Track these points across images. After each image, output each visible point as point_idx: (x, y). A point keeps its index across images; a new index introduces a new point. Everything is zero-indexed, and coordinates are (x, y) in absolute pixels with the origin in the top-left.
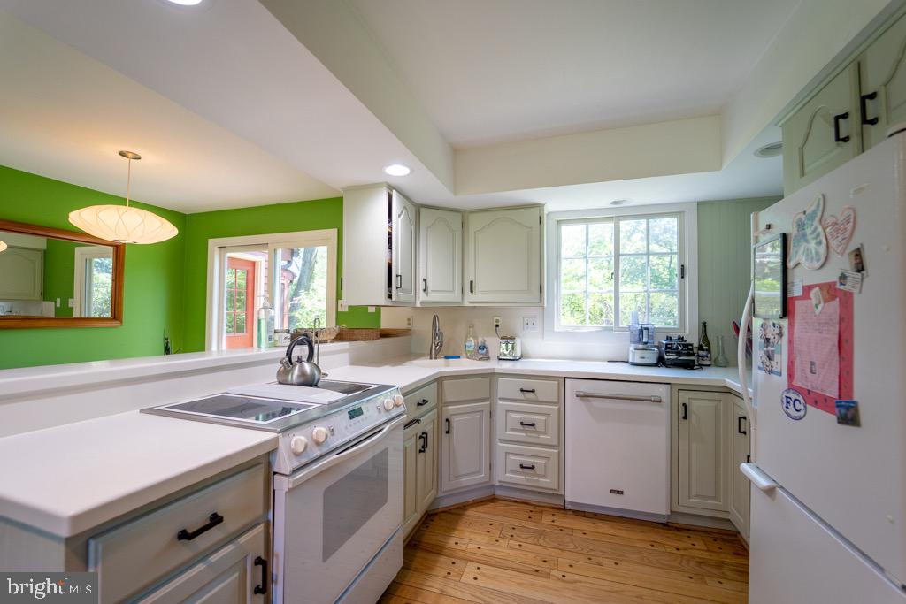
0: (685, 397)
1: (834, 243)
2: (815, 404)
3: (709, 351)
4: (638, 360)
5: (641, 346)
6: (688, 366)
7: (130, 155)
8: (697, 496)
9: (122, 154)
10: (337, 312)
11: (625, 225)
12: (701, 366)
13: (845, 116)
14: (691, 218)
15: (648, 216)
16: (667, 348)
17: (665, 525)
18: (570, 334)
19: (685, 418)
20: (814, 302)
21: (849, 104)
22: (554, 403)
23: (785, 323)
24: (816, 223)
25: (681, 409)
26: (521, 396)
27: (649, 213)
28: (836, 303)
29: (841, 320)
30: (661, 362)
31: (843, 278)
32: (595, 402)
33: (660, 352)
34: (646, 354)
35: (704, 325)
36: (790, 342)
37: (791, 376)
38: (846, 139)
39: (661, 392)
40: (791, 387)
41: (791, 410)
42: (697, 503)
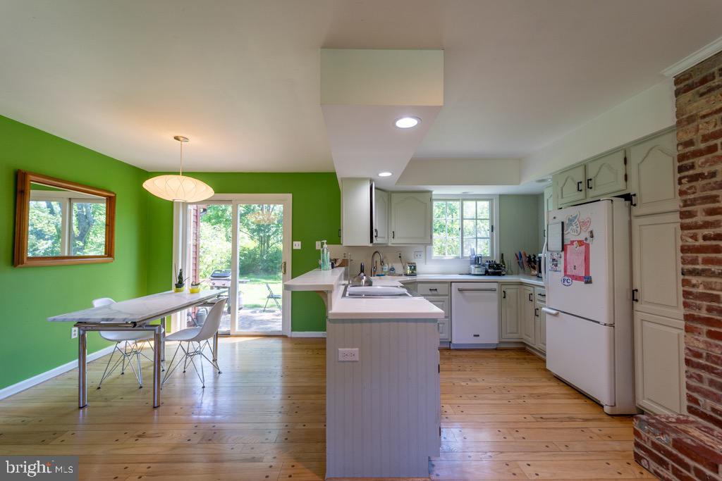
0: (504, 288)
1: (583, 228)
2: (576, 279)
3: (505, 267)
4: (476, 273)
5: (477, 266)
6: (499, 274)
7: (181, 139)
8: (511, 333)
9: (176, 138)
10: (292, 249)
11: (466, 203)
12: (504, 275)
13: (581, 182)
14: (496, 202)
15: (477, 200)
16: (489, 266)
17: (496, 349)
18: (439, 261)
19: (504, 297)
20: (575, 246)
21: (581, 178)
22: (447, 295)
23: (563, 254)
24: (576, 220)
25: (503, 293)
26: (430, 293)
27: (477, 198)
28: (584, 246)
29: (586, 252)
30: (487, 273)
31: (586, 239)
32: (467, 293)
33: (486, 269)
34: (479, 269)
35: (502, 255)
36: (565, 260)
37: (565, 271)
38: (581, 191)
39: (495, 286)
40: (566, 275)
41: (566, 283)
42: (511, 337)
